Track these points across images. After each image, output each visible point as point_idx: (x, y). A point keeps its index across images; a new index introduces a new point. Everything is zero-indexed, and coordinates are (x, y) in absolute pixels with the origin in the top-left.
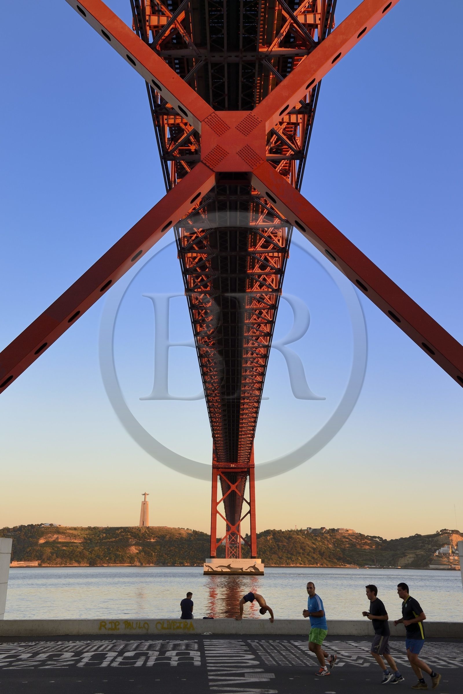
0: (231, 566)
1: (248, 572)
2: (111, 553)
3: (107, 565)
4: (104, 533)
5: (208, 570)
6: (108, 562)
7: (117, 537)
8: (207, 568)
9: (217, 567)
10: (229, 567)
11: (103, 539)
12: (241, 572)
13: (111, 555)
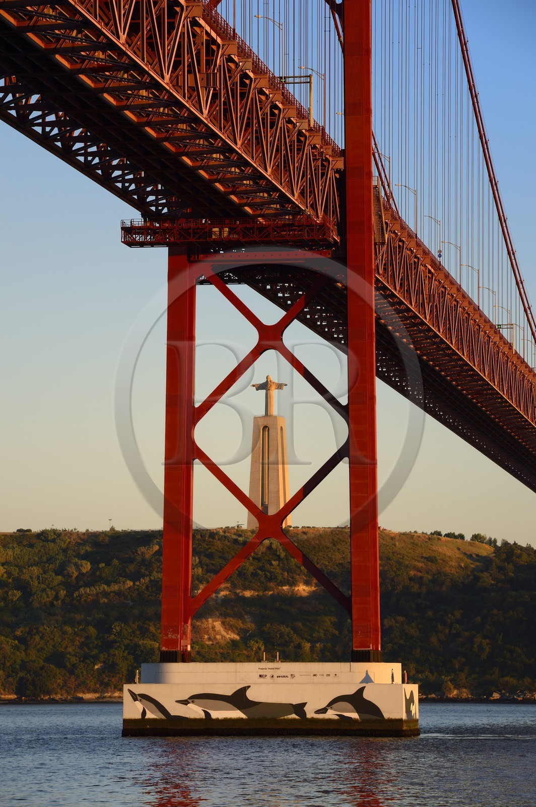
0: (251, 695)
1: (329, 721)
2: (115, 641)
3: (97, 695)
4: (86, 557)
5: (144, 713)
6: (102, 683)
7: (143, 576)
8: (139, 706)
9: (185, 702)
10: (239, 699)
11: (81, 583)
12: (294, 720)
13: (112, 651)
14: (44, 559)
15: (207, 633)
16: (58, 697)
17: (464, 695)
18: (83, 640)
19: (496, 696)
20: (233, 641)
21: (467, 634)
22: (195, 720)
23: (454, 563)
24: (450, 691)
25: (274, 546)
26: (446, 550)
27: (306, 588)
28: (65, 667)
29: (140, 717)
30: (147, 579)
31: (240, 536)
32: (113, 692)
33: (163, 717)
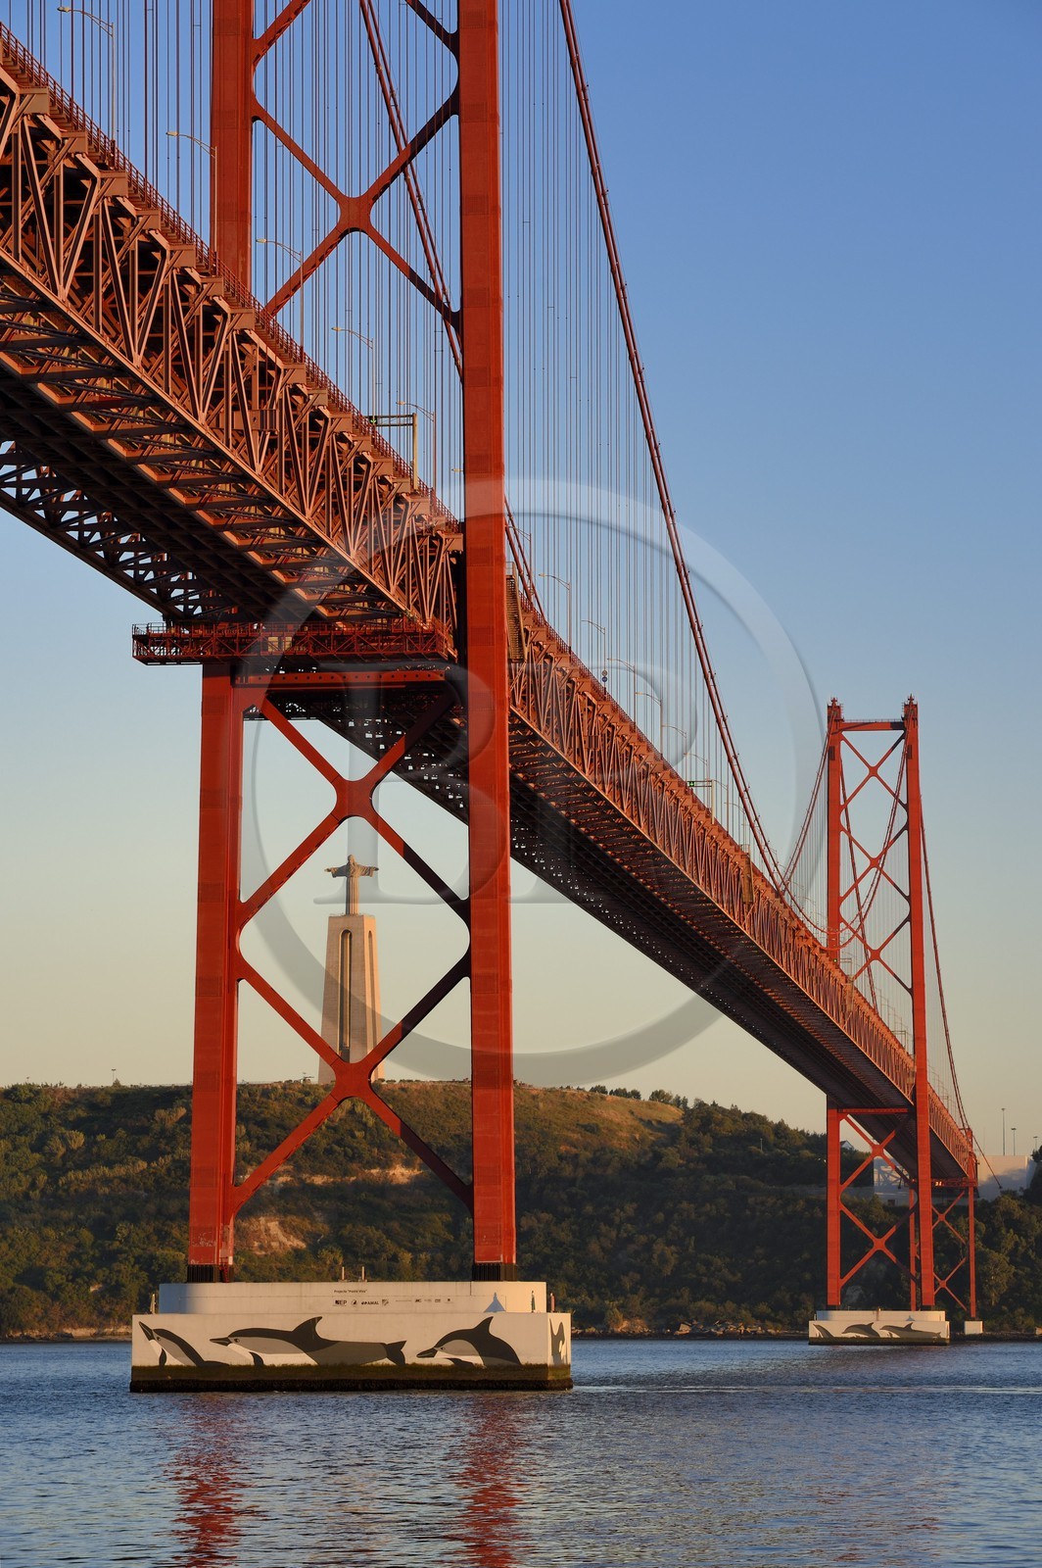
0: (323, 1331)
1: (439, 1368)
2: (120, 1252)
3: (93, 1331)
4: (77, 1125)
5: (163, 1357)
6: (101, 1313)
7: (163, 1154)
8: (156, 1347)
9: (224, 1342)
10: (304, 1336)
11: (70, 1164)
12: (387, 1367)
13: (116, 1266)
14: (15, 1128)
15: (258, 1238)
16: (35, 1334)
17: (638, 1329)
18: (72, 1249)
19: (685, 1329)
20: (296, 1250)
21: (643, 1238)
22: (240, 1368)
23: (624, 1134)
24: (617, 1323)
25: (358, 1110)
26: (613, 1114)
27: (407, 1172)
28: (45, 1289)
29: (157, 1363)
30: (169, 1158)
31: (307, 1094)
32: (118, 1326)
33: (192, 1364)
